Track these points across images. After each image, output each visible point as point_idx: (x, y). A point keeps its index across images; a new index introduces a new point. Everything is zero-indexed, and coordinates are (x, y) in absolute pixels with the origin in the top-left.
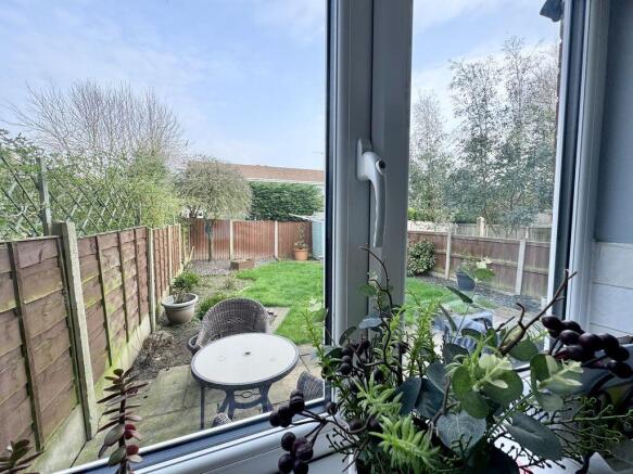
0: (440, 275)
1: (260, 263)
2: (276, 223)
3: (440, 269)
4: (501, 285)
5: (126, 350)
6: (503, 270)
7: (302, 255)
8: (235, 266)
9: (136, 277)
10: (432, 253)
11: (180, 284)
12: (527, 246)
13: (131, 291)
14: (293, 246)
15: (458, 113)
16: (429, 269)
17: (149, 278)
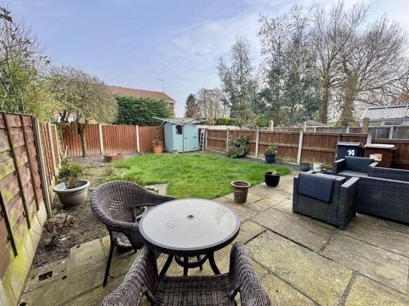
0: (252, 156)
1: (127, 157)
2: (137, 126)
3: (252, 153)
4: (289, 159)
5: (28, 236)
6: (290, 150)
7: (158, 149)
8: (108, 159)
9: (29, 165)
10: (247, 143)
11: (65, 174)
12: (304, 135)
13: (26, 178)
14: (151, 143)
15: (264, 53)
16: (246, 153)
17: (40, 166)
